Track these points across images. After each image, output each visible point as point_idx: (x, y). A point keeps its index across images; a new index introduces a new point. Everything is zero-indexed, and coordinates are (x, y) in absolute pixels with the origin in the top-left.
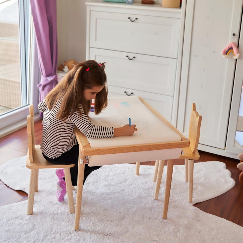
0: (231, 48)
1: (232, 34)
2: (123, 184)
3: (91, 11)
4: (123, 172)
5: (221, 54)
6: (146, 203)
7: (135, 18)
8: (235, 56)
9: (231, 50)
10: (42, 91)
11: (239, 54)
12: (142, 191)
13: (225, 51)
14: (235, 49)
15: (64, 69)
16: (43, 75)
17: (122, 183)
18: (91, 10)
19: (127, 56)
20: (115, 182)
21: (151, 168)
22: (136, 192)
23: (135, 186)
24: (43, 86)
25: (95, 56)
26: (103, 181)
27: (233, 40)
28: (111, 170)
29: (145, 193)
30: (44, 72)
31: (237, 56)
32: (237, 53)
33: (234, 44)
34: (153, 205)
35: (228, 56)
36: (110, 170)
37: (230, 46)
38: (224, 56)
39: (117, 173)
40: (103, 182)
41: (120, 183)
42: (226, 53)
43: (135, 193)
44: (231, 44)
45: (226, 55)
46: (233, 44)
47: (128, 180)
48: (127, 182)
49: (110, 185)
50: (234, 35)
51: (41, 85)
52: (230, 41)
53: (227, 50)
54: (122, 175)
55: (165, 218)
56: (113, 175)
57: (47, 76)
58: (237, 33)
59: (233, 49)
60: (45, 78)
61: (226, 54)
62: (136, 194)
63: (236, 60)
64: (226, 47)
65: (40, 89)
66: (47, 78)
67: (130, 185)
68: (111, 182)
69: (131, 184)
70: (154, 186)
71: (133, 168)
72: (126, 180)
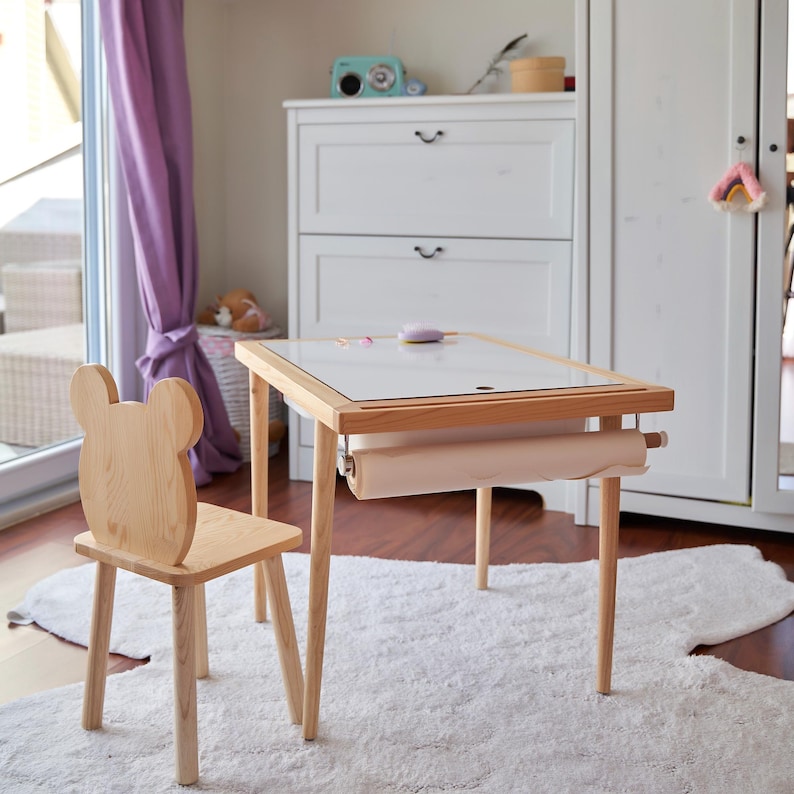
0: (738, 181)
1: (736, 139)
2: (445, 613)
3: (302, 128)
4: (437, 585)
5: (710, 198)
6: (531, 656)
7: (436, 131)
8: (753, 203)
9: (736, 187)
10: (151, 379)
11: (763, 194)
12: (511, 628)
13: (719, 190)
14: (749, 183)
15: (218, 317)
16: (153, 327)
17: (440, 611)
18: (300, 121)
19: (417, 249)
20: (416, 609)
21: (526, 571)
22: (490, 631)
23: (484, 617)
24: (155, 361)
25: (318, 258)
26: (378, 610)
27: (740, 156)
28: (397, 583)
29: (521, 631)
30: (157, 319)
31: (757, 202)
32: (758, 191)
33: (746, 166)
34: (556, 661)
35: (731, 204)
36: (395, 581)
37: (735, 174)
38: (717, 206)
39: (419, 587)
40: (375, 612)
41: (436, 613)
42: (723, 196)
43: (491, 635)
44: (736, 168)
45: (723, 202)
46: (742, 166)
47: (457, 602)
48: (458, 608)
49: (401, 619)
50: (741, 140)
51: (148, 359)
52: (731, 160)
53: (724, 187)
54: (435, 593)
55: (606, 690)
56: (408, 594)
57: (167, 328)
58: (750, 134)
59: (744, 182)
60: (160, 337)
61: (724, 198)
62: (495, 636)
63: (756, 215)
64: (721, 179)
65: (146, 372)
66: (169, 334)
67: (467, 614)
68: (405, 610)
69: (472, 613)
70: (546, 613)
71: (466, 573)
72: (451, 604)
